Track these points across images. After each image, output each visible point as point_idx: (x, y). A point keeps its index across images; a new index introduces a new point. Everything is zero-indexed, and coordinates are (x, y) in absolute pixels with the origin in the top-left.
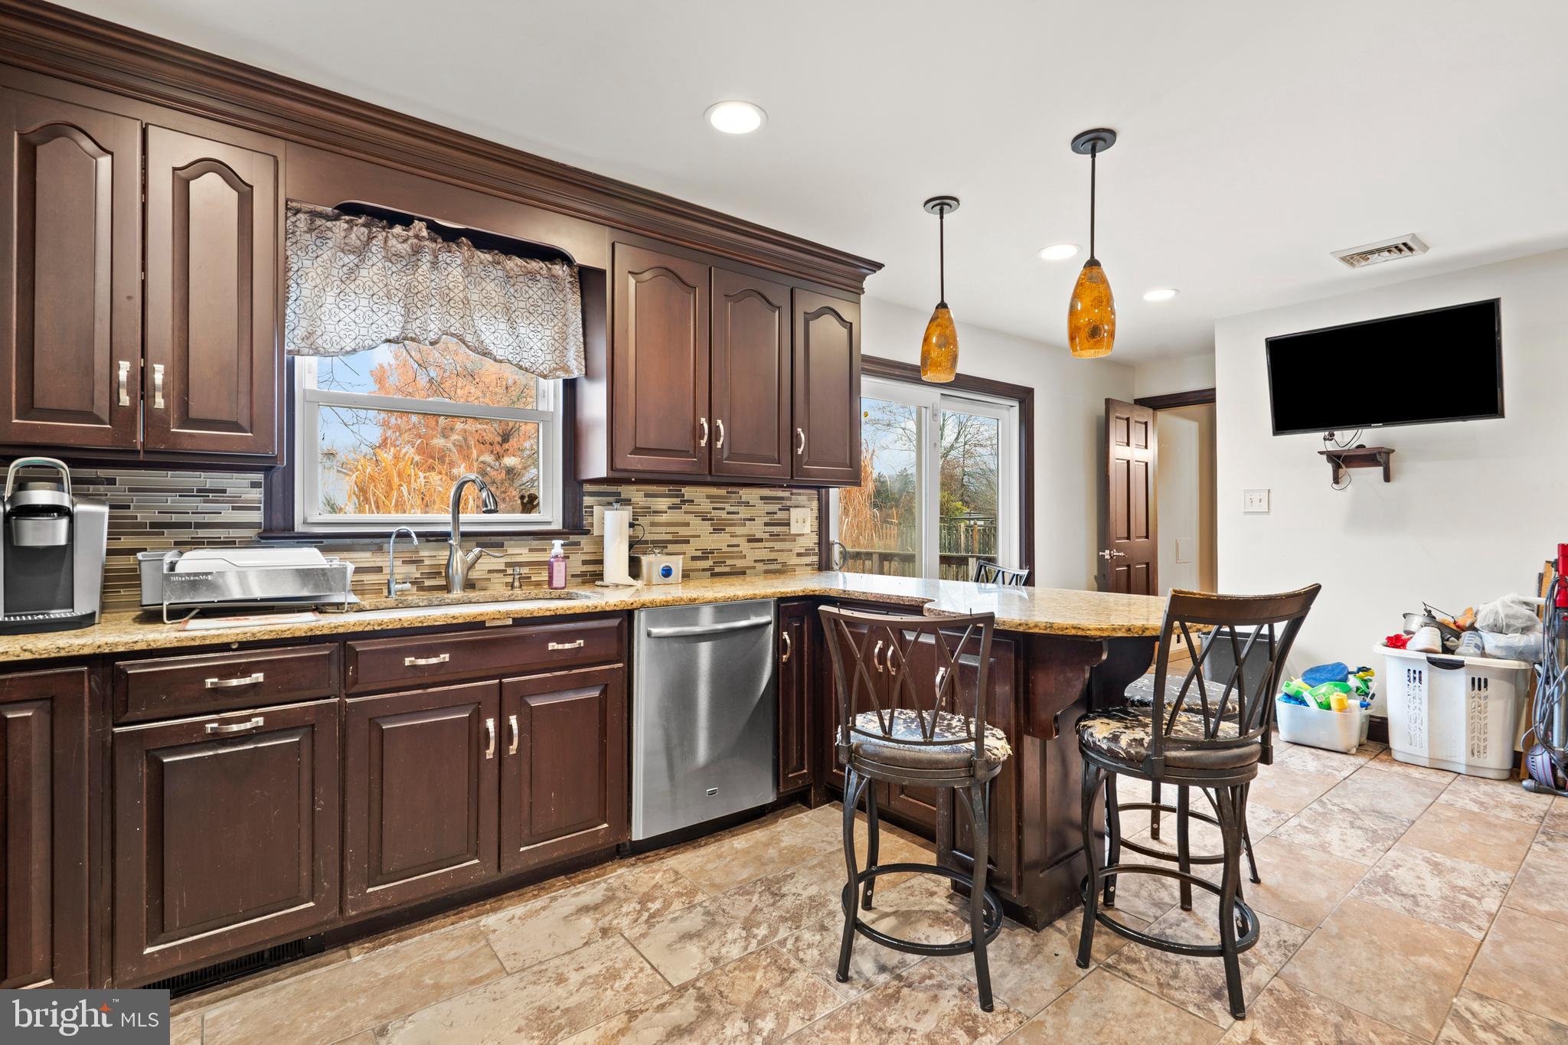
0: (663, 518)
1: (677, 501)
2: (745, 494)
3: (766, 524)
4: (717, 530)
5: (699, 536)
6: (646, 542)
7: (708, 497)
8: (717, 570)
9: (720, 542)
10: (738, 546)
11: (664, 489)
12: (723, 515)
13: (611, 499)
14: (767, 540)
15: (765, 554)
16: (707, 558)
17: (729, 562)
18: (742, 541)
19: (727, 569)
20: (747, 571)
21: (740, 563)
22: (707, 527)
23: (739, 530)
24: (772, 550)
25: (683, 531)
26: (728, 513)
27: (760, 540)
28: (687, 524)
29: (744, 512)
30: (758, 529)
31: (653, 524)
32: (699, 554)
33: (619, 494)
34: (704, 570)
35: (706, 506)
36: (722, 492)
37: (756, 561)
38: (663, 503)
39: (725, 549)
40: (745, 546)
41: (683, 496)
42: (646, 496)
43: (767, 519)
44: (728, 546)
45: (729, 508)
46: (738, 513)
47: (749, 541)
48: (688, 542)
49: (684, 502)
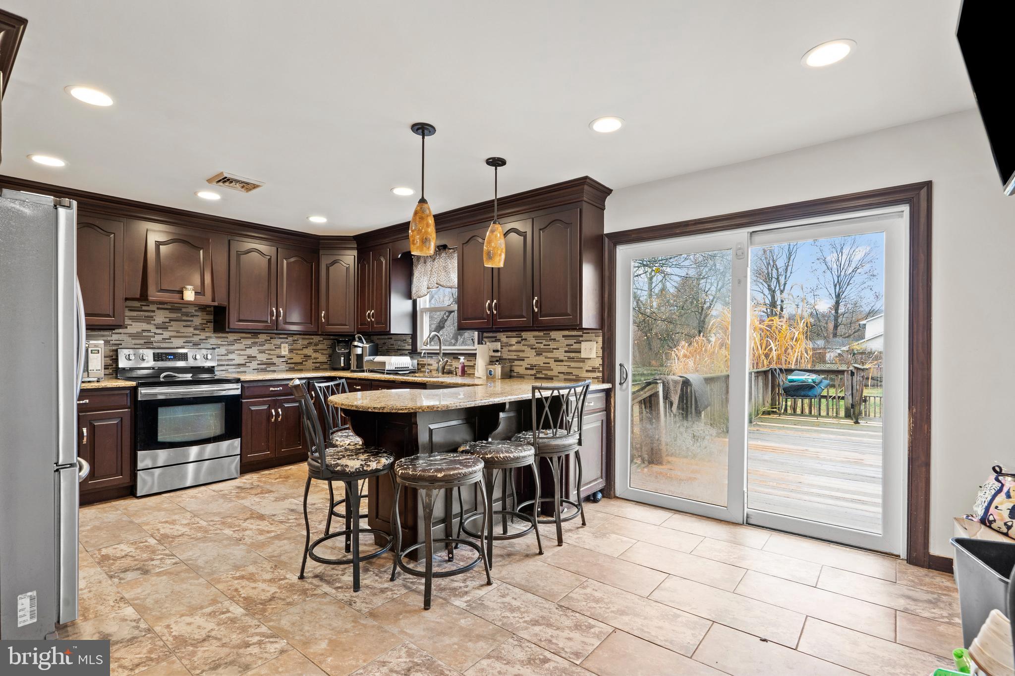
0: (514, 348)
1: (520, 339)
2: (554, 334)
3: (566, 352)
4: (539, 354)
5: (529, 357)
6: (506, 359)
7: (534, 337)
8: (538, 376)
9: (540, 361)
10: (549, 363)
11: (514, 334)
12: (542, 346)
13: (494, 339)
14: (566, 361)
15: (564, 369)
16: (533, 369)
17: (544, 372)
18: (552, 361)
19: (543, 376)
20: (554, 378)
21: (549, 373)
22: (533, 352)
23: (549, 355)
24: (569, 367)
25: (521, 355)
26: (544, 345)
27: (562, 361)
28: (523, 351)
29: (553, 345)
30: (560, 354)
31: (509, 351)
32: (529, 366)
33: (496, 337)
34: (531, 375)
35: (533, 341)
36: (541, 334)
37: (559, 373)
38: (513, 341)
39: (542, 365)
40: (553, 364)
41: (522, 337)
42: (507, 337)
43: (567, 349)
44: (544, 363)
45: (544, 342)
46: (549, 345)
47: (555, 361)
48: (524, 360)
49: (522, 340)
